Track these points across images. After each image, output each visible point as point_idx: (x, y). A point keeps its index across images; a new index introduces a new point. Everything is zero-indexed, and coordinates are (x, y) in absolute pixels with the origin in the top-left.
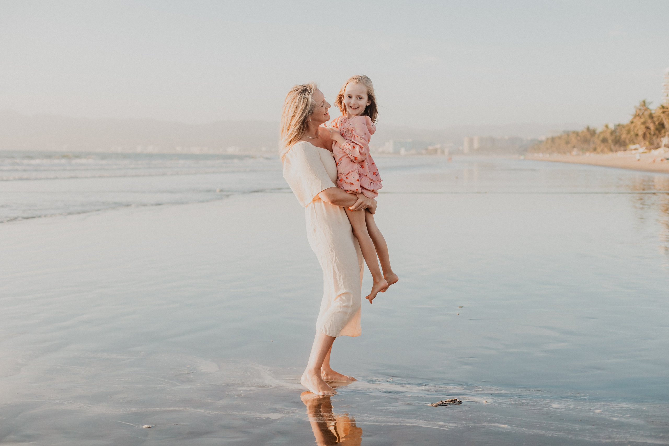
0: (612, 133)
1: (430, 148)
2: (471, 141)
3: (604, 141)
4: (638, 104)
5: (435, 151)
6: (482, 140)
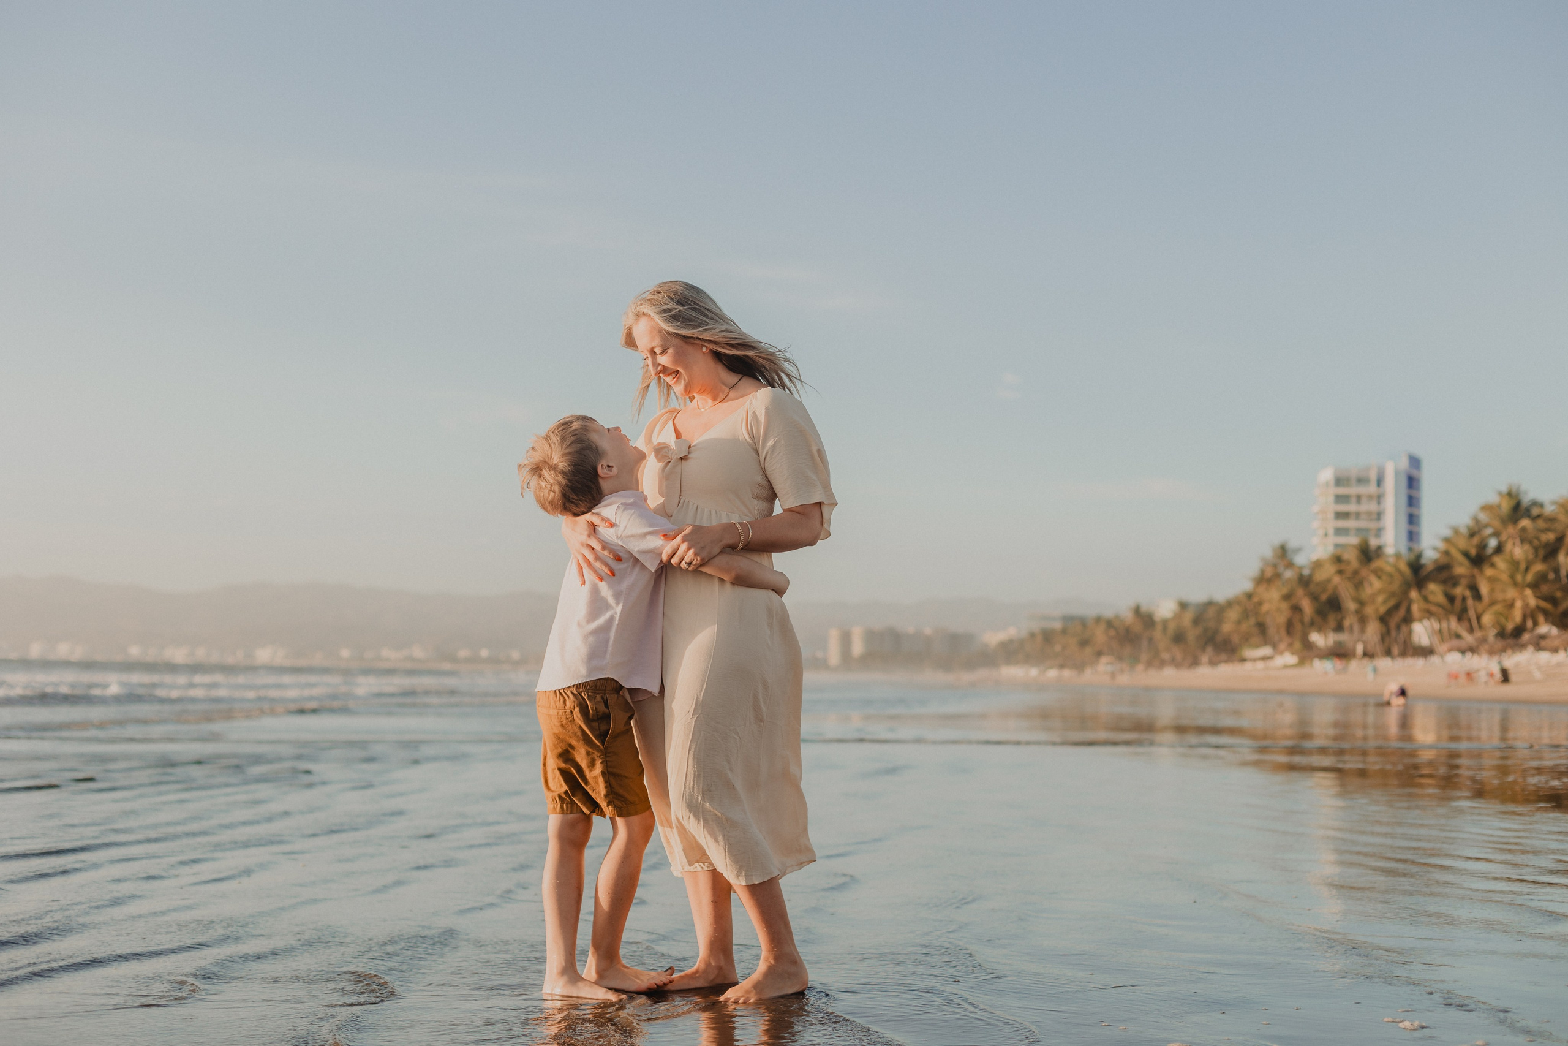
0: (1196, 621)
2: (846, 639)
3: (1179, 638)
4: (1268, 553)
6: (871, 636)
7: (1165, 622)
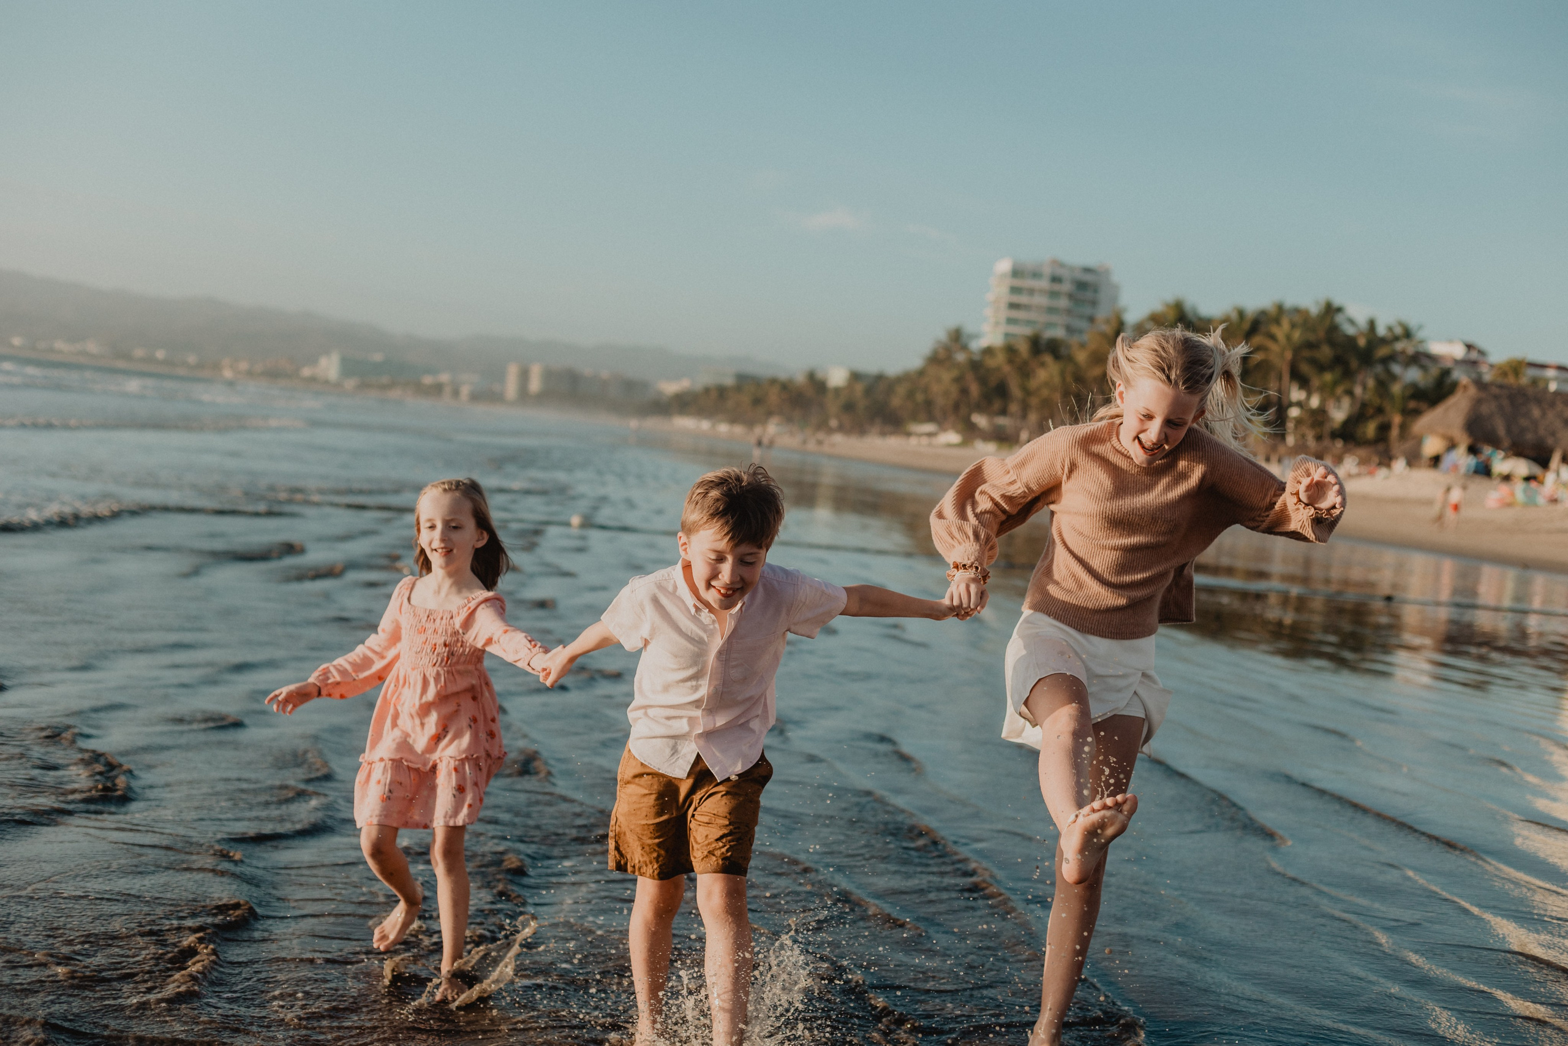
0: (867, 393)
1: (428, 380)
2: (524, 375)
3: (849, 407)
4: (942, 335)
5: (437, 389)
6: (549, 375)
7: (837, 391)
